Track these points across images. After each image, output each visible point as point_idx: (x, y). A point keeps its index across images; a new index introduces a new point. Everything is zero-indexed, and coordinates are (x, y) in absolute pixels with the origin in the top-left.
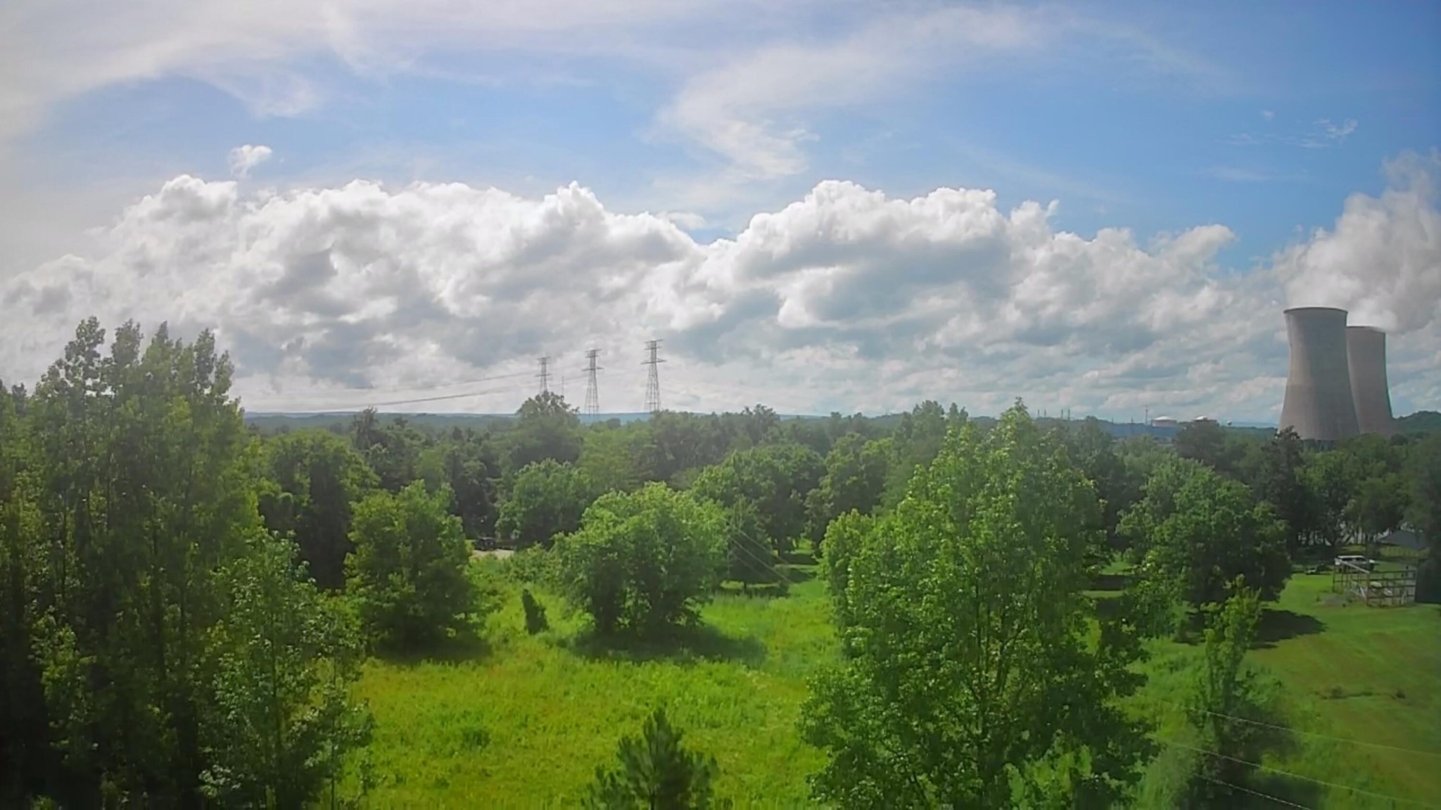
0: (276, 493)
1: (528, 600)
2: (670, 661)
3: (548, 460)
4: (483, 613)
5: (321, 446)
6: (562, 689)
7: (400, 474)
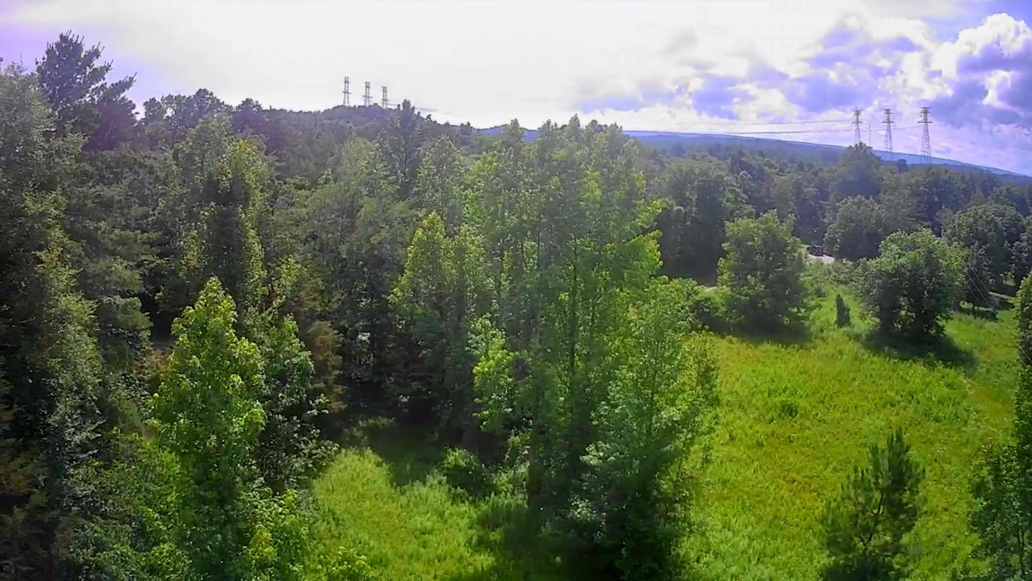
0: (672, 207)
1: (839, 301)
2: (921, 361)
3: (859, 196)
4: (809, 309)
5: (706, 174)
6: (852, 375)
7: (761, 194)
